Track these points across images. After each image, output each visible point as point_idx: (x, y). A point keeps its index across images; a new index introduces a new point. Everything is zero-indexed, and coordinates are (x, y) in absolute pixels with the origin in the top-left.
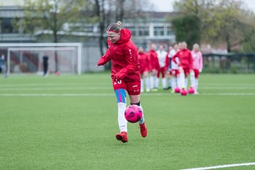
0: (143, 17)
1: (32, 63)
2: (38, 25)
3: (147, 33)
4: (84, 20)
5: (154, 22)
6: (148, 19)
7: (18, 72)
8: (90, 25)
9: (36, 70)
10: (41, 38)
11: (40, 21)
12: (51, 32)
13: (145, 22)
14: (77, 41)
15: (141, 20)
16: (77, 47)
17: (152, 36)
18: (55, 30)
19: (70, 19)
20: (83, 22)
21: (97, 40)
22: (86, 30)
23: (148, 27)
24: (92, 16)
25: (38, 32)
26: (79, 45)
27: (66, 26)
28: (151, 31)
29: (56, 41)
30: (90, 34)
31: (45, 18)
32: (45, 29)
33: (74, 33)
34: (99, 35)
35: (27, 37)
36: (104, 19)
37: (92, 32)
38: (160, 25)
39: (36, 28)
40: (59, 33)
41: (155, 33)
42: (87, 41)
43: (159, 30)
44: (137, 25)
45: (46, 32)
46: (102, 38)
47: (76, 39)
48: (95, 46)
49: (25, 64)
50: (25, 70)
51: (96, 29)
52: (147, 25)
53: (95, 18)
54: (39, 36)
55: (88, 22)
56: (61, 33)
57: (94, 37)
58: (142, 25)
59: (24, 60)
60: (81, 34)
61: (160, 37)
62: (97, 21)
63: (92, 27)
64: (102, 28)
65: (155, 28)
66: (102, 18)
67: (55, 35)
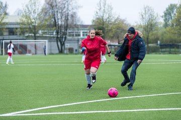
0: (77, 28)
1: (23, 49)
2: (27, 31)
3: (79, 35)
4: (49, 29)
5: (83, 30)
6: (80, 29)
7: (17, 54)
9: (26, 53)
11: (27, 30)
12: (33, 35)
13: (78, 30)
14: (46, 39)
15: (76, 29)
17: (82, 36)
19: (42, 29)
21: (55, 38)
22: (50, 34)
24: (53, 27)
26: (46, 41)
27: (40, 32)
28: (81, 34)
29: (35, 39)
30: (52, 36)
31: (30, 28)
32: (30, 33)
33: (44, 35)
34: (56, 36)
35: (21, 37)
36: (59, 28)
37: (53, 34)
38: (86, 31)
39: (26, 33)
40: (36, 35)
41: (83, 35)
42: (50, 39)
43: (85, 34)
44: (74, 31)
45: (30, 35)
46: (57, 37)
47: (45, 38)
48: (54, 41)
49: (20, 50)
50: (20, 53)
51: (54, 33)
52: (79, 31)
53: (55, 28)
54: (27, 36)
55: (51, 30)
56: (38, 35)
57: (54, 37)
58: (77, 31)
59: (20, 48)
60: (47, 36)
62: (55, 30)
63: (53, 32)
64: (57, 33)
65: (83, 32)
66: (57, 28)
67: (35, 36)
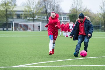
0: (60, 14)
1: (26, 27)
2: (28, 16)
3: (61, 19)
4: (42, 15)
5: (63, 16)
6: (62, 15)
7: (22, 30)
8: (44, 16)
9: (27, 30)
10: (29, 20)
11: (29, 15)
12: (32, 18)
13: (60, 16)
14: (40, 21)
16: (40, 23)
17: (63, 20)
18: (33, 18)
19: (38, 14)
20: (42, 16)
21: (46, 21)
22: (43, 18)
23: (62, 17)
24: (45, 14)
25: (28, 18)
26: (41, 22)
27: (37, 17)
28: (63, 18)
29: (33, 21)
30: (44, 19)
31: (30, 14)
32: (30, 17)
33: (39, 19)
34: (47, 19)
35: (25, 20)
36: (48, 14)
37: (44, 18)
38: (65, 17)
39: (27, 17)
40: (34, 19)
41: (64, 19)
42: (43, 21)
43: (65, 18)
45: (30, 18)
48: (45, 23)
49: (24, 28)
50: (24, 30)
51: (46, 18)
52: (61, 17)
53: (46, 14)
54: (28, 19)
55: (43, 16)
56: (35, 19)
57: (45, 20)
59: (24, 27)
60: (41, 19)
61: (65, 20)
62: (46, 15)
63: (45, 17)
64: (47, 17)
65: (64, 17)
66: (47, 14)
67: (33, 19)
